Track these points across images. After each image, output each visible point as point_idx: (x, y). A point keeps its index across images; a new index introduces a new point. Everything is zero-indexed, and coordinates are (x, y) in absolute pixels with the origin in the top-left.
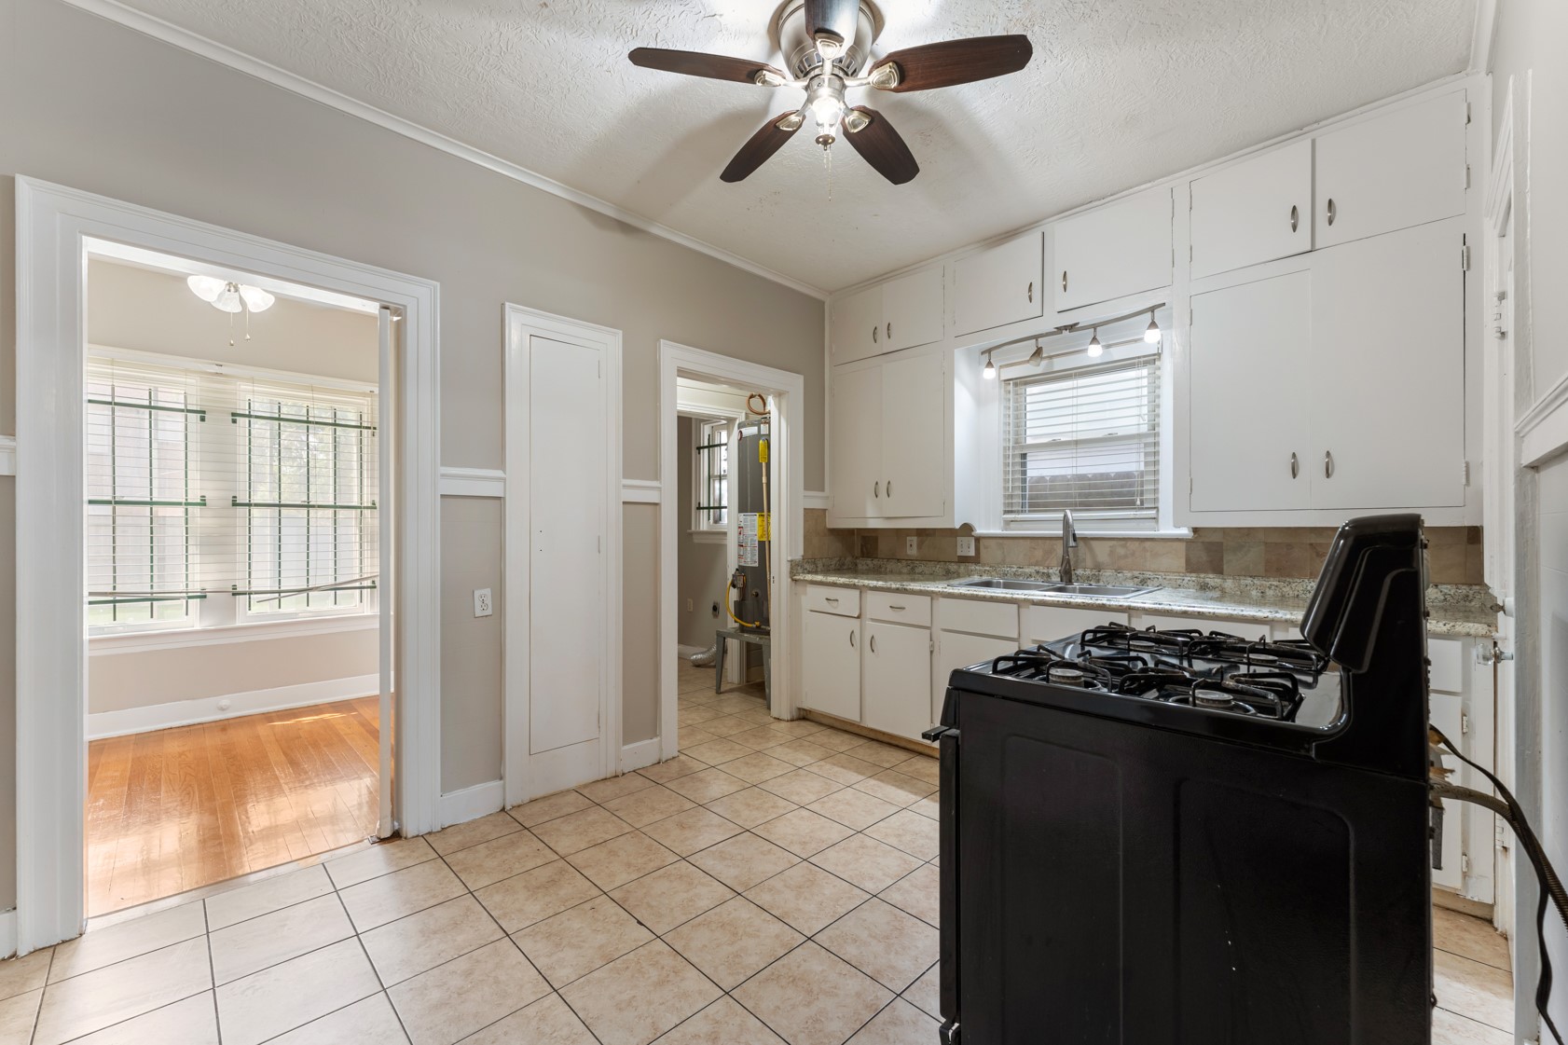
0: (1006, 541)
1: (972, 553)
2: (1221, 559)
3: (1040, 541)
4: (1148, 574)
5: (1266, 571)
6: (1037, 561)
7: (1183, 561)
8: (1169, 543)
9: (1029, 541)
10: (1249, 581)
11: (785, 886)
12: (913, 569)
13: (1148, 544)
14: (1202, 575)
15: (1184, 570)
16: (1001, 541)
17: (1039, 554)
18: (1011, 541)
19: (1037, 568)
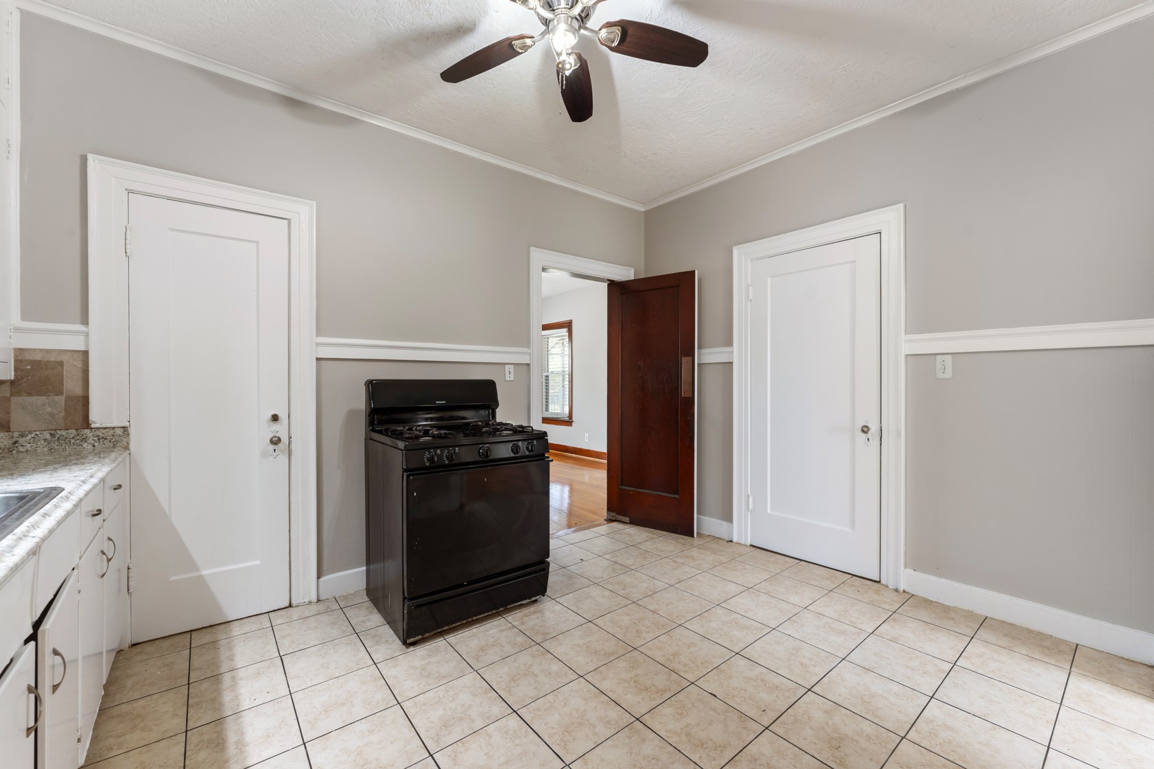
11: (594, 727)
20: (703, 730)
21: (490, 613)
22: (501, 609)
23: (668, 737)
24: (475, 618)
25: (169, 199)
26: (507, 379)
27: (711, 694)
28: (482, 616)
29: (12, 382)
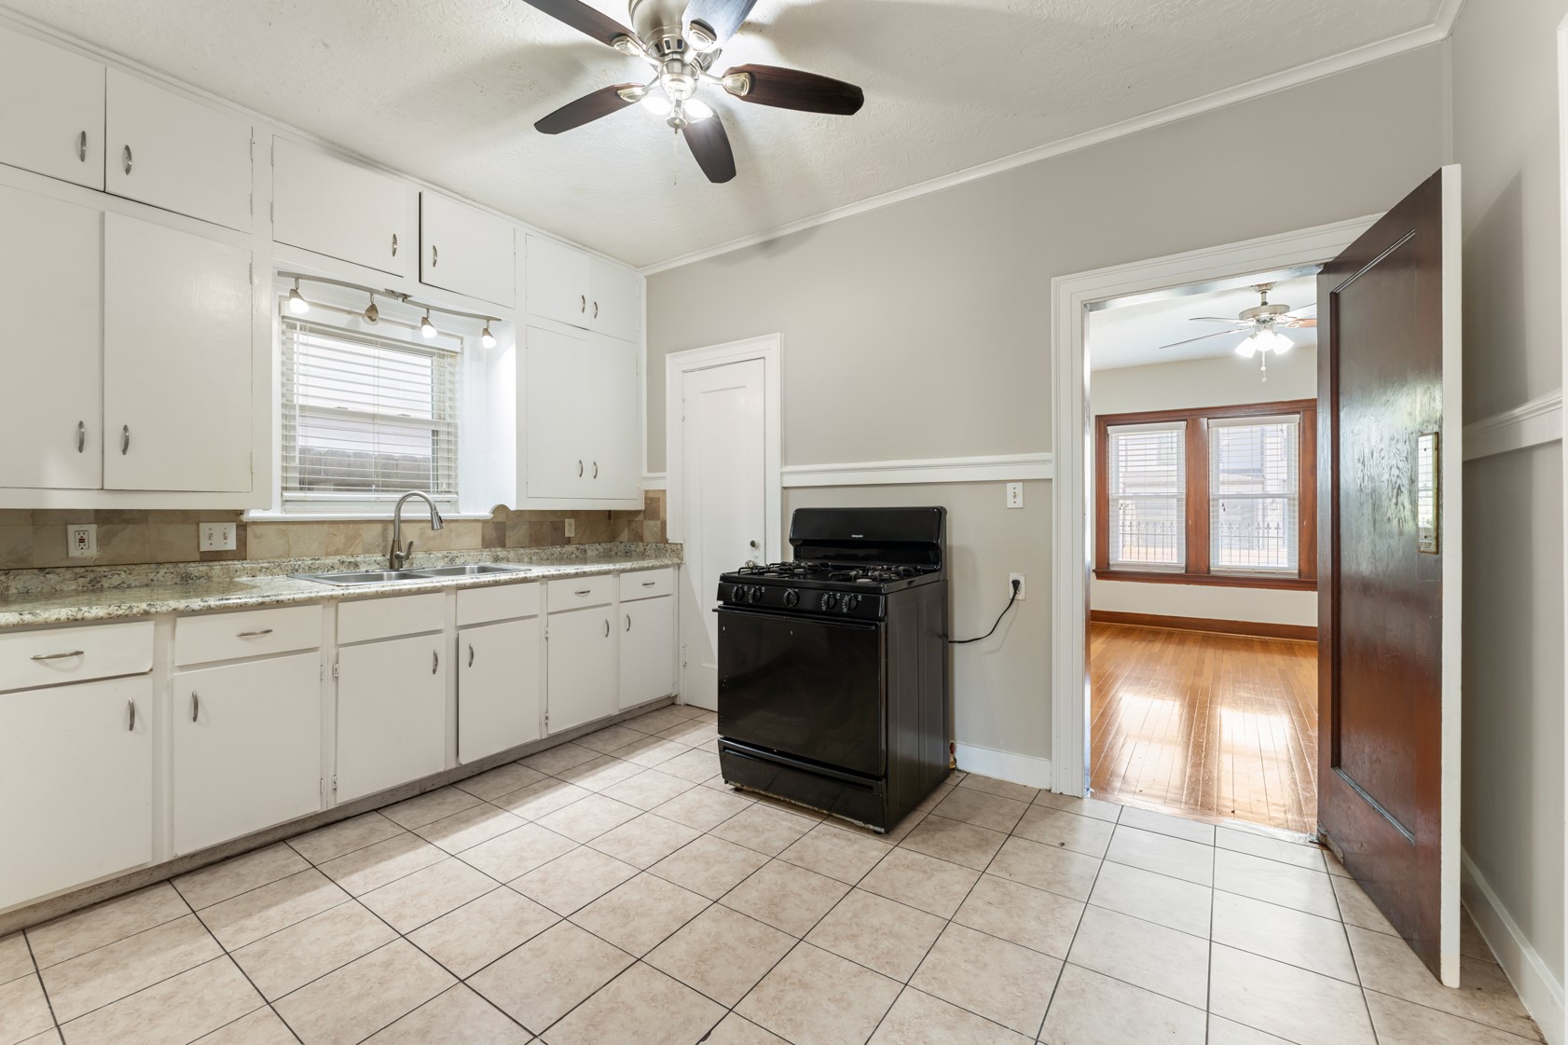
0: (290, 527)
1: (231, 544)
2: (505, 536)
3: (342, 526)
4: (455, 553)
5: (530, 542)
6: (337, 550)
7: (480, 538)
8: (470, 524)
9: (326, 526)
10: (522, 551)
12: (94, 582)
13: (453, 525)
14: (493, 549)
15: (480, 547)
16: (283, 527)
17: (340, 540)
18: (301, 527)
19: (339, 558)
20: (623, 1026)
21: (810, 807)
22: (825, 812)
23: (609, 990)
24: (793, 802)
25: (701, 369)
26: (1010, 504)
27: (709, 1033)
28: (800, 804)
29: (644, 511)
